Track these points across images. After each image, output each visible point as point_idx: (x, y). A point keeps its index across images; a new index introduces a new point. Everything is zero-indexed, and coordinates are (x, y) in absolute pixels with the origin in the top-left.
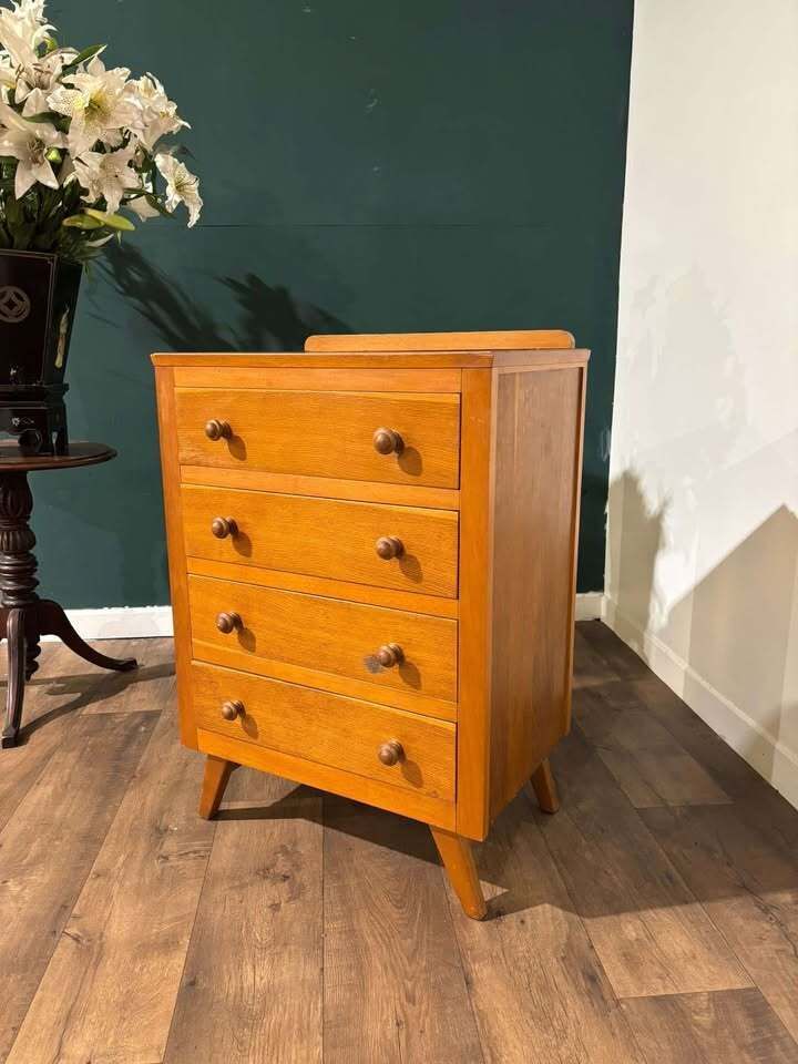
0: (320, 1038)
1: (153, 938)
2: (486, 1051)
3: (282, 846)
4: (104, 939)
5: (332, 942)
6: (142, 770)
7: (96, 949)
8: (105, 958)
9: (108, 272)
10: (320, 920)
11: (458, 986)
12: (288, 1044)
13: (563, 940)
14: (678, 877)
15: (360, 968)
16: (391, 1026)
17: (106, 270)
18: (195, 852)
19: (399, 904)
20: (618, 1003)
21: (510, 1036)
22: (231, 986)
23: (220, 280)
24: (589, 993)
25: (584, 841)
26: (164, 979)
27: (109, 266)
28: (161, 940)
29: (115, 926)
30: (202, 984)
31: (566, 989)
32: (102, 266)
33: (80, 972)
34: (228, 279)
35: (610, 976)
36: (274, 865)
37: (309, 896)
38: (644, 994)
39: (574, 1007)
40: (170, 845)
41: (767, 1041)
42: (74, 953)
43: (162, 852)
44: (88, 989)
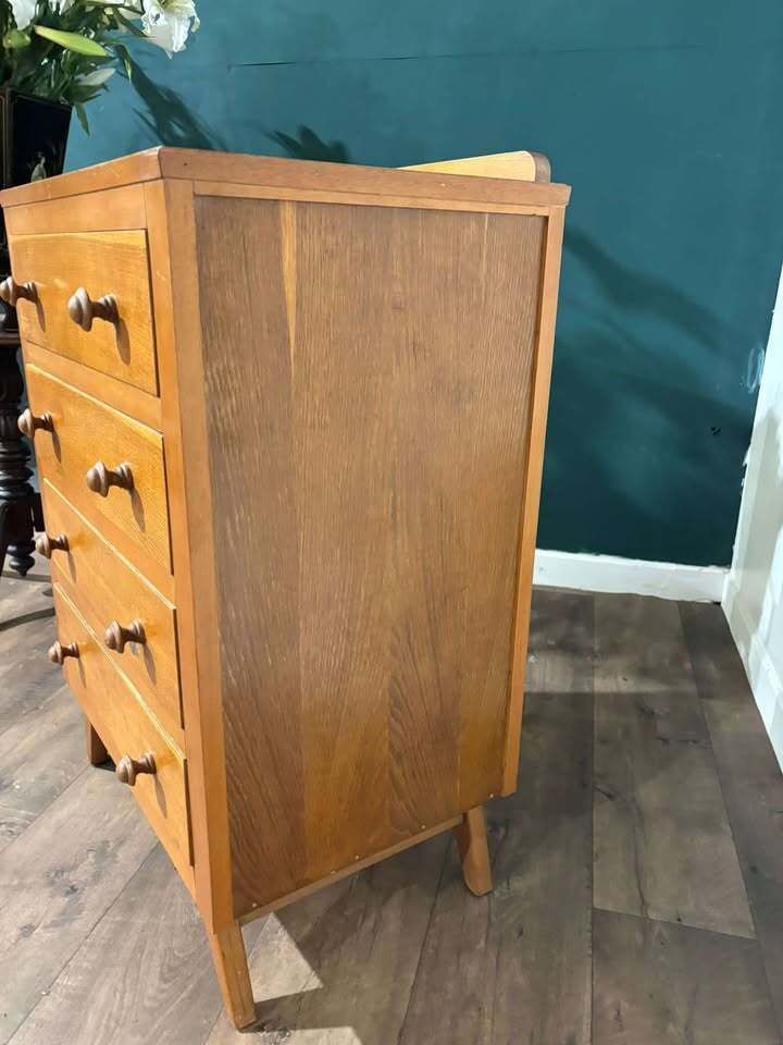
3: (105, 843)
5: (49, 1007)
6: (49, 703)
9: (150, 125)
10: (59, 968)
17: (148, 123)
19: (170, 973)
23: (269, 135)
25: (482, 943)
27: (151, 119)
32: (145, 119)
34: (278, 134)
36: (75, 867)
37: (75, 926)
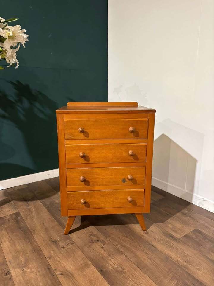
0: (139, 269)
1: (81, 265)
2: (168, 257)
3: (90, 234)
4: (69, 271)
5: (122, 250)
6: (31, 229)
7: (70, 274)
8: (74, 275)
10: (115, 246)
11: (153, 248)
12: (134, 273)
13: (162, 232)
14: (169, 214)
15: (132, 252)
16: (149, 260)
18: (70, 243)
19: (127, 237)
20: (179, 239)
21: (169, 252)
22: (111, 268)
24: (174, 240)
26: (94, 273)
28: (84, 265)
29: (68, 267)
30: (104, 270)
31: (170, 240)
33: (71, 281)
35: (174, 235)
36: (92, 239)
37: (107, 242)
38: (182, 236)
39: (174, 243)
40: (61, 244)
41: (205, 236)
42: (65, 278)
43: (61, 246)
44: (78, 283)
